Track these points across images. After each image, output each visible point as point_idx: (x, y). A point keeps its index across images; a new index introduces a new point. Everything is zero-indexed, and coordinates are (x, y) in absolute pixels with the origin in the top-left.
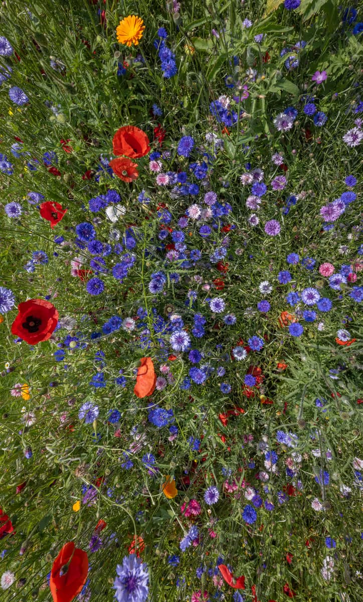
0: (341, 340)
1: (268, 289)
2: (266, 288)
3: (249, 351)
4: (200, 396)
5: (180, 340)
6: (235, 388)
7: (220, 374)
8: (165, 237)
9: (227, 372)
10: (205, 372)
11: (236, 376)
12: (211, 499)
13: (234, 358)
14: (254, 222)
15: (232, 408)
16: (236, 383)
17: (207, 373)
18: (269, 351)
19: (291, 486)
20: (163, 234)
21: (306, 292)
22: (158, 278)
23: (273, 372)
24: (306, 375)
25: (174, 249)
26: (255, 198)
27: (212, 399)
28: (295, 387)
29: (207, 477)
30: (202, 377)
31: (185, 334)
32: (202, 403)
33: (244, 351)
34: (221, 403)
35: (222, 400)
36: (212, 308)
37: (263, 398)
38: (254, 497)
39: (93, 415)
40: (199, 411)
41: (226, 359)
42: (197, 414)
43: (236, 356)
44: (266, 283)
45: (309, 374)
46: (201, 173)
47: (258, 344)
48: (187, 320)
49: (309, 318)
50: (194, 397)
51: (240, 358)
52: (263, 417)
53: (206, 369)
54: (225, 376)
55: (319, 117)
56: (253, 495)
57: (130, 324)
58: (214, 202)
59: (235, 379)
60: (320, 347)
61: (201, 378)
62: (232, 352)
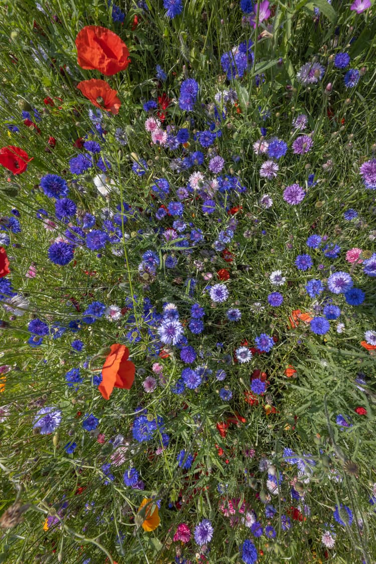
0: (370, 344)
1: (280, 280)
2: (278, 278)
3: (255, 352)
4: (196, 402)
5: (171, 331)
6: (236, 394)
7: (220, 378)
8: (163, 216)
9: (228, 375)
10: (200, 375)
11: (239, 381)
12: (203, 538)
13: (236, 361)
14: (267, 204)
15: (233, 416)
16: (238, 388)
17: (202, 376)
18: (276, 355)
19: (297, 511)
20: (161, 212)
21: (335, 277)
22: (151, 259)
23: (279, 377)
24: (325, 384)
25: (172, 228)
26: (271, 163)
27: (209, 406)
28: (309, 398)
29: (199, 503)
30: (196, 380)
31: (178, 323)
32: (198, 411)
33: (249, 353)
34: (220, 411)
35: (221, 407)
36: (213, 296)
37: (269, 409)
38: (253, 525)
39: (52, 423)
40: (192, 421)
41: (227, 361)
42: (189, 425)
43: (239, 357)
44: (279, 273)
45: (328, 384)
46: (207, 139)
47: (267, 344)
48: (183, 312)
49: (331, 315)
50: (188, 404)
51: (244, 360)
52: (268, 434)
53: (201, 371)
54: (226, 380)
55: (351, 76)
56: (252, 522)
57: (115, 312)
58: (221, 169)
59: (237, 384)
60: (342, 351)
61: (194, 382)
62: (234, 352)
